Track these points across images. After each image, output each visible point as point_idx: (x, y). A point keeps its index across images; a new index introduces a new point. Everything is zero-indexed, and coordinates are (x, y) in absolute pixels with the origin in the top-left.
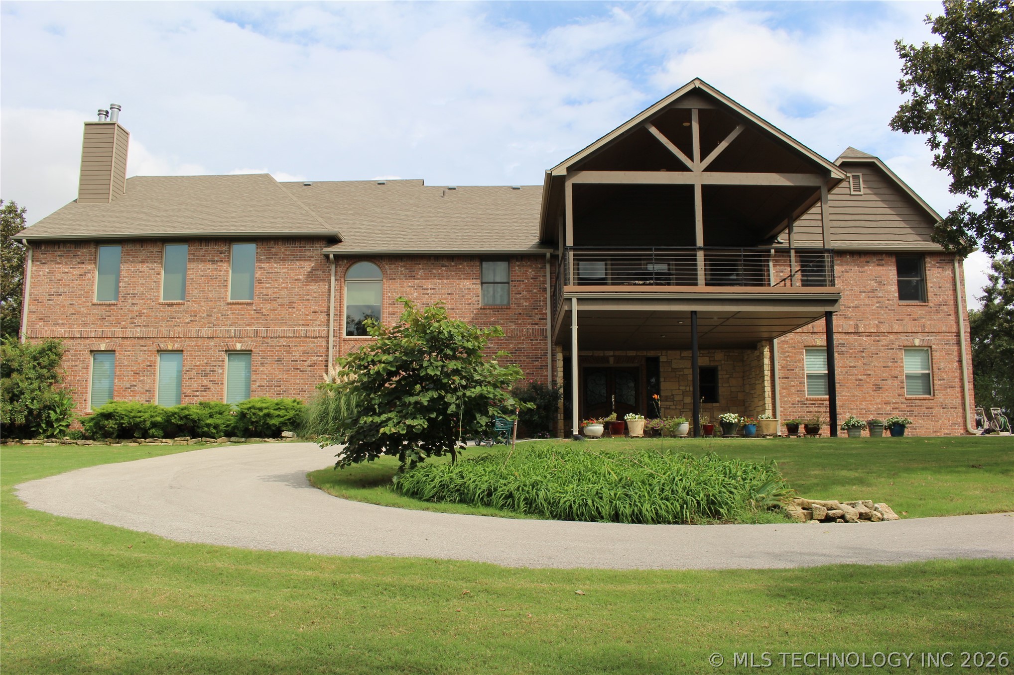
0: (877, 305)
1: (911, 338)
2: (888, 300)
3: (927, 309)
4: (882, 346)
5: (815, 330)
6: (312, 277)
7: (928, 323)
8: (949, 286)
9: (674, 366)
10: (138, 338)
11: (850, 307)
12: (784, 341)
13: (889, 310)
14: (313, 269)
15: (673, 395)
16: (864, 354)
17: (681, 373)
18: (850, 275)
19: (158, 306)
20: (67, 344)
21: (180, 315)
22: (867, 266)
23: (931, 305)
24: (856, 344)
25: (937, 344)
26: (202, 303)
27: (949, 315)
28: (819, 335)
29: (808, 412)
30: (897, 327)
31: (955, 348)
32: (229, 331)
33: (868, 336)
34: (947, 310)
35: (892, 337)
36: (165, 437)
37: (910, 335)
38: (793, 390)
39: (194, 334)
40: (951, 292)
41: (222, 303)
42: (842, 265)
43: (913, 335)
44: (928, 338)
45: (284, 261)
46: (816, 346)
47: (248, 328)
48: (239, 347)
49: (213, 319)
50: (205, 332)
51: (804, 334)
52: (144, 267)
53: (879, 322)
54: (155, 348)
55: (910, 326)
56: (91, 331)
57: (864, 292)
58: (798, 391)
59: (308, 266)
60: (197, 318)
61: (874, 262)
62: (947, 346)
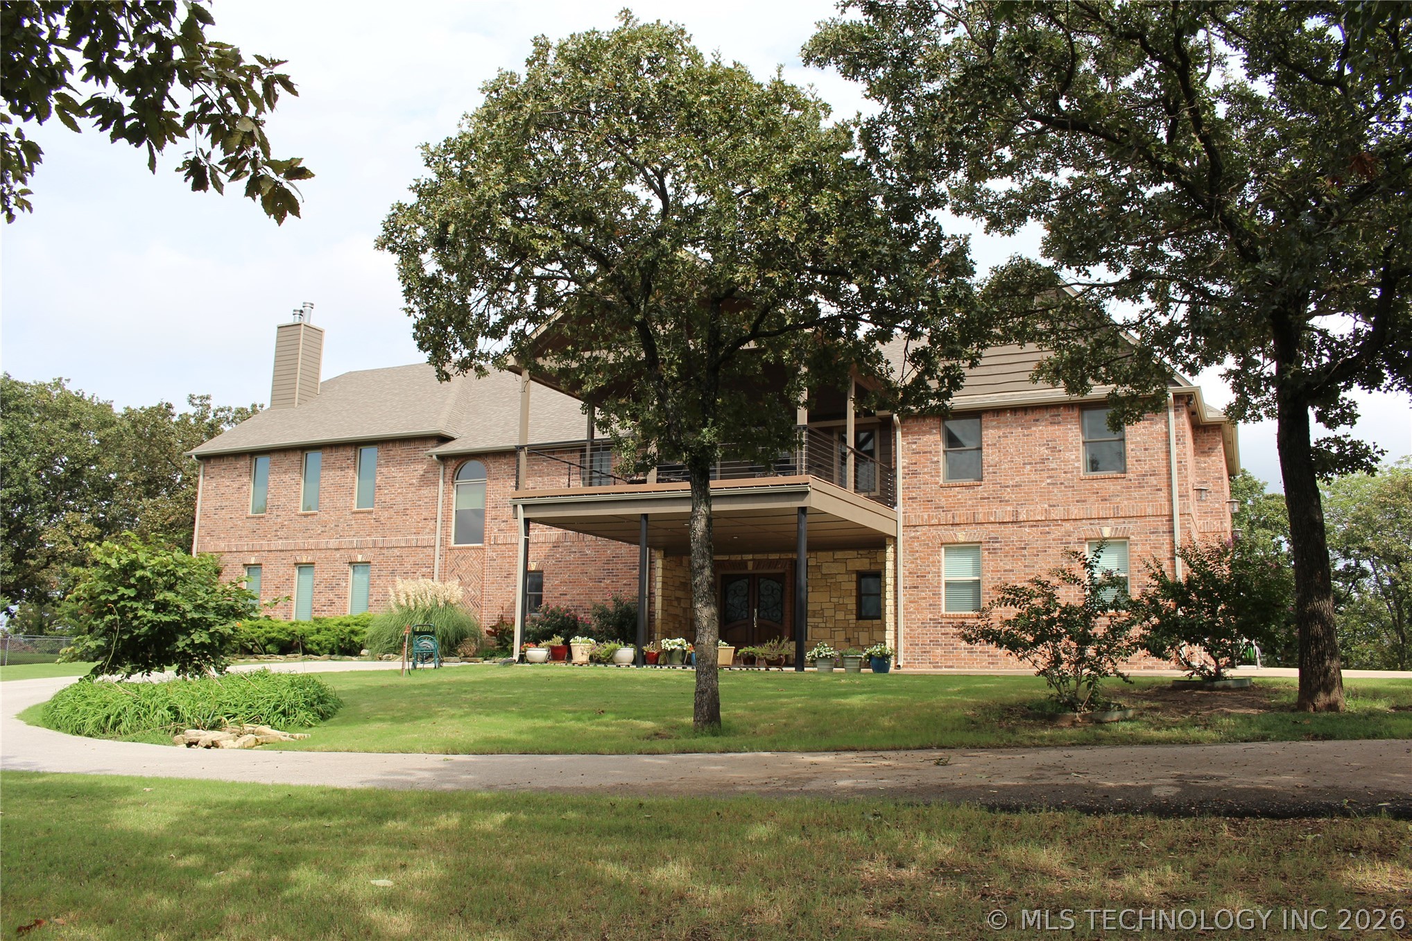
0: (1049, 481)
1: (1098, 527)
2: (1065, 473)
3: (1124, 482)
4: (1054, 540)
5: (957, 520)
6: (425, 481)
7: (1126, 502)
8: (1161, 446)
9: (824, 571)
10: (281, 551)
11: (1008, 487)
12: (914, 537)
13: (1066, 487)
14: (426, 472)
15: (822, 609)
16: (1025, 552)
17: (834, 580)
18: (1011, 440)
19: (297, 517)
20: (227, 557)
21: (314, 526)
22: (1036, 425)
23: (1130, 475)
24: (1015, 538)
25: (1138, 533)
26: (331, 513)
27: (1158, 490)
28: (962, 527)
29: (943, 634)
30: (1075, 512)
31: (1167, 537)
32: (352, 542)
33: (1032, 526)
34: (1155, 482)
35: (1068, 526)
36: (280, 653)
37: (1097, 521)
38: (924, 604)
39: (323, 546)
40: (1163, 455)
41: (348, 512)
42: (998, 428)
43: (1101, 521)
44: (1123, 526)
45: (400, 464)
46: (958, 543)
47: (368, 538)
48: (360, 558)
49: (340, 529)
50: (333, 543)
51: (940, 527)
52: (286, 478)
53: (1050, 506)
54: (292, 561)
55: (1095, 509)
56: (245, 545)
57: (1030, 464)
58: (930, 605)
59: (421, 468)
60: (327, 529)
61: (1046, 420)
62: (1153, 537)
